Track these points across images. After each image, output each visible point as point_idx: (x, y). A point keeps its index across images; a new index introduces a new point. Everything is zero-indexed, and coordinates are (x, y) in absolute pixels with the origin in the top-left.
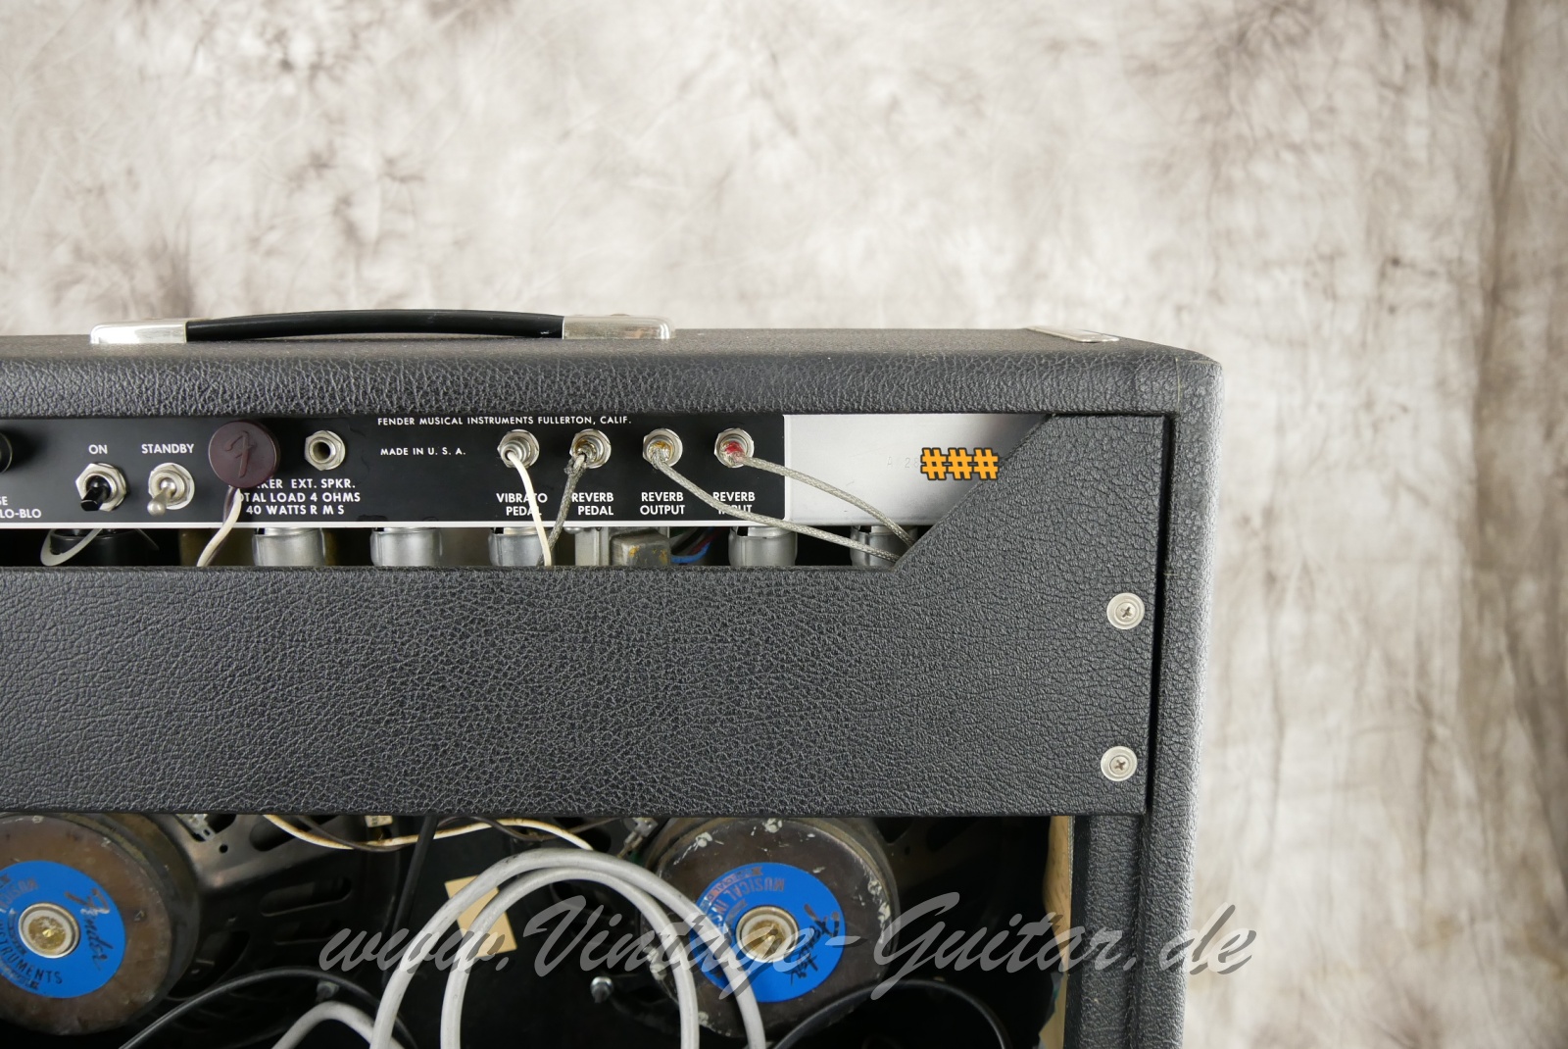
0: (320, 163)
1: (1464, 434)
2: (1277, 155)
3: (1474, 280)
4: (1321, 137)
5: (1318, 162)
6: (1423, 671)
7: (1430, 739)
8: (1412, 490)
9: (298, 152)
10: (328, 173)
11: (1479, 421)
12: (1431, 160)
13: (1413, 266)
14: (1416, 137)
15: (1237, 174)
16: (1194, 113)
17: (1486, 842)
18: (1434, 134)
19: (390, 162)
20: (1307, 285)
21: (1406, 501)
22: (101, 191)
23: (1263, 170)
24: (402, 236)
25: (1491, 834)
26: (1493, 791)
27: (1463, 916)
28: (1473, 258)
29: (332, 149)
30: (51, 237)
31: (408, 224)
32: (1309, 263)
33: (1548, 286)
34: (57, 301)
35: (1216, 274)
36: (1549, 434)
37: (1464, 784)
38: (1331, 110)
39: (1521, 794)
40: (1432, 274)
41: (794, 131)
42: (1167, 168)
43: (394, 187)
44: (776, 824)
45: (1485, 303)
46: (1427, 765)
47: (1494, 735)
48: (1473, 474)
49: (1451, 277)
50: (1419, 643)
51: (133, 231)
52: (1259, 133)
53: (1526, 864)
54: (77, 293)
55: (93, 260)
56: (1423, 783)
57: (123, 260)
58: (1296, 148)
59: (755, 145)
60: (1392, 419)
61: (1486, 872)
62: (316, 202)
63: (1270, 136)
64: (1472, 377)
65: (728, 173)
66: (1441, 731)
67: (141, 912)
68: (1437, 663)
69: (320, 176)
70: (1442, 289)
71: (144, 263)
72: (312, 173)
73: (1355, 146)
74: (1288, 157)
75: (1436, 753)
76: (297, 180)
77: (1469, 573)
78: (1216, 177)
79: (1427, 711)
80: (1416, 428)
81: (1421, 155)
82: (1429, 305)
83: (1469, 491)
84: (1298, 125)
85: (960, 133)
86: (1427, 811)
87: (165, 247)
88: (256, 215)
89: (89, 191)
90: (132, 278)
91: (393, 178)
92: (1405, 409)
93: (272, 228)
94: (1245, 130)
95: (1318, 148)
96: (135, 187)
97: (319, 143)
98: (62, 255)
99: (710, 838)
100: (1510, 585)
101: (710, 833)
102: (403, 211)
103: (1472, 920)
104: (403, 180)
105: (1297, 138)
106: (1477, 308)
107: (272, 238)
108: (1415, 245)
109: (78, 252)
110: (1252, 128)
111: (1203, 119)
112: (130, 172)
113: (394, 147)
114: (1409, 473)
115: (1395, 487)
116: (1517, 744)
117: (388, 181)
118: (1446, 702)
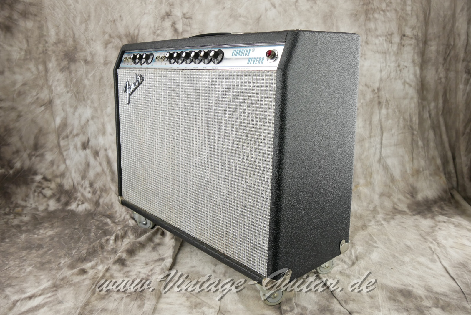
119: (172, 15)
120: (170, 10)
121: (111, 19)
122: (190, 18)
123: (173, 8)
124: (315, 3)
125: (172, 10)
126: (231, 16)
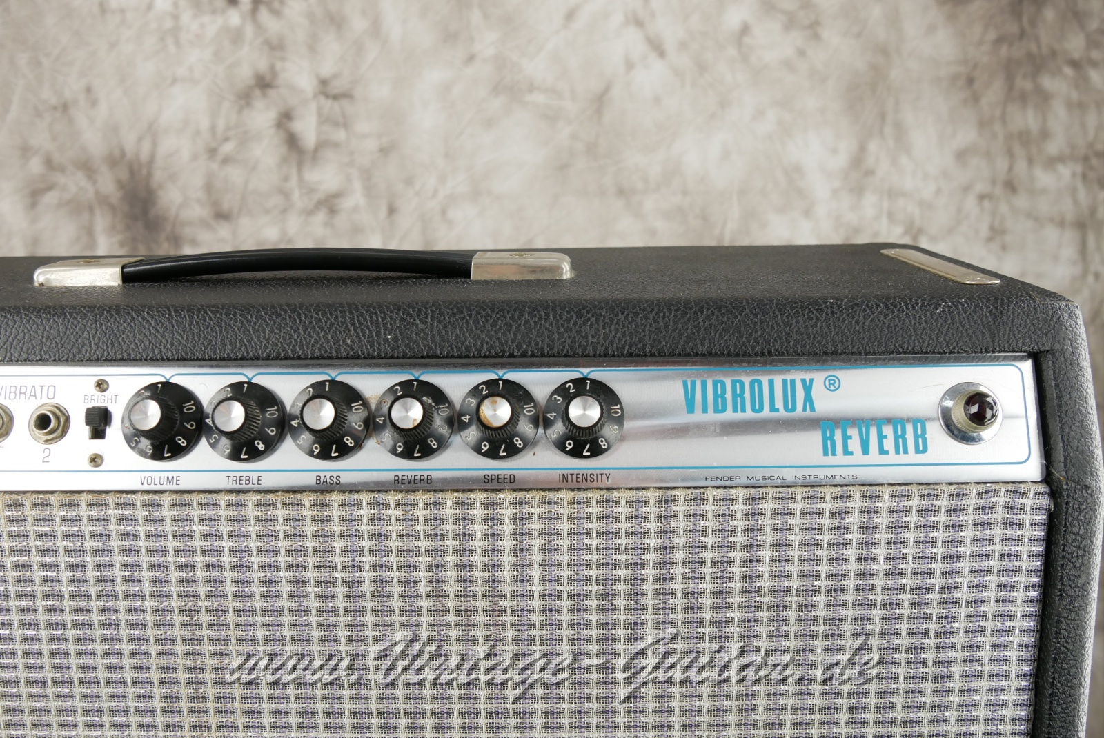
0: (264, 83)
4: (1095, 55)
9: (245, 74)
10: (271, 92)
16: (992, 35)
19: (324, 82)
20: (1084, 176)
22: (65, 107)
24: (336, 145)
29: (273, 72)
30: (26, 151)
31: (340, 135)
32: (1086, 159)
34: (33, 205)
35: (1011, 169)
41: (662, 54)
43: (328, 104)
51: (93, 140)
52: (1045, 51)
54: (50, 198)
55: (62, 169)
57: (87, 167)
59: (630, 65)
62: (262, 117)
65: (607, 89)
69: (264, 95)
71: (104, 169)
72: (257, 92)
74: (1068, 71)
76: (245, 98)
78: (1011, 88)
85: (801, 53)
87: (123, 154)
88: (213, 129)
89: (55, 108)
90: (95, 182)
91: (327, 96)
93: (226, 139)
94: (1034, 48)
96: (94, 103)
97: (263, 65)
98: (36, 166)
102: (336, 124)
104: (335, 98)
105: (1076, 55)
107: (227, 148)
109: (49, 163)
110: (1039, 46)
111: (999, 41)
112: (88, 90)
113: (326, 70)
117: (322, 99)
119: (277, 87)
120: (272, 67)
121: (53, 101)
122: (347, 96)
123: (283, 59)
124: (816, 37)
125: (279, 65)
126: (496, 89)
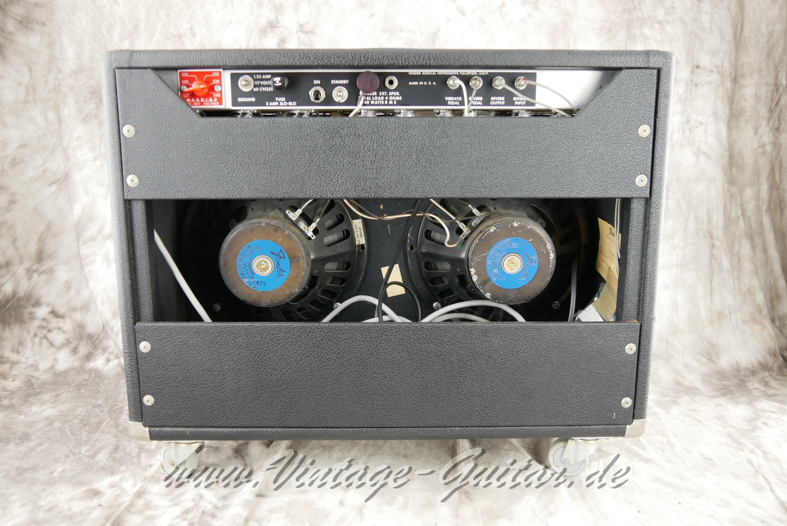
1: (724, 132)
2: (652, 25)
3: (727, 74)
5: (669, 28)
6: (710, 222)
7: (713, 246)
8: (704, 154)
11: (729, 129)
12: (711, 28)
13: (704, 68)
14: (706, 18)
15: (637, 32)
17: (735, 285)
18: (712, 18)
21: (702, 158)
23: (647, 31)
25: (736, 283)
26: (737, 266)
27: (727, 312)
28: (727, 65)
33: (756, 76)
36: (756, 133)
37: (726, 263)
38: (673, 8)
39: (747, 266)
40: (712, 71)
42: (610, 30)
44: (517, 223)
45: (731, 83)
46: (712, 256)
47: (737, 246)
48: (727, 148)
49: (719, 73)
50: (708, 211)
53: (749, 291)
56: (711, 263)
58: (660, 23)
60: (696, 127)
61: (735, 296)
63: (650, 18)
64: (726, 111)
66: (717, 243)
67: (297, 258)
68: (715, 218)
70: (715, 77)
73: (683, 21)
75: (715, 252)
77: (726, 185)
79: (712, 236)
80: (706, 130)
81: (708, 26)
82: (710, 83)
83: (726, 154)
84: (660, 13)
86: (712, 273)
92: (701, 123)
95: (669, 23)
99: (495, 229)
100: (741, 191)
101: (495, 226)
103: (730, 313)
106: (729, 84)
108: (705, 61)
114: (703, 147)
115: (698, 153)
116: (745, 248)
118: (719, 232)
